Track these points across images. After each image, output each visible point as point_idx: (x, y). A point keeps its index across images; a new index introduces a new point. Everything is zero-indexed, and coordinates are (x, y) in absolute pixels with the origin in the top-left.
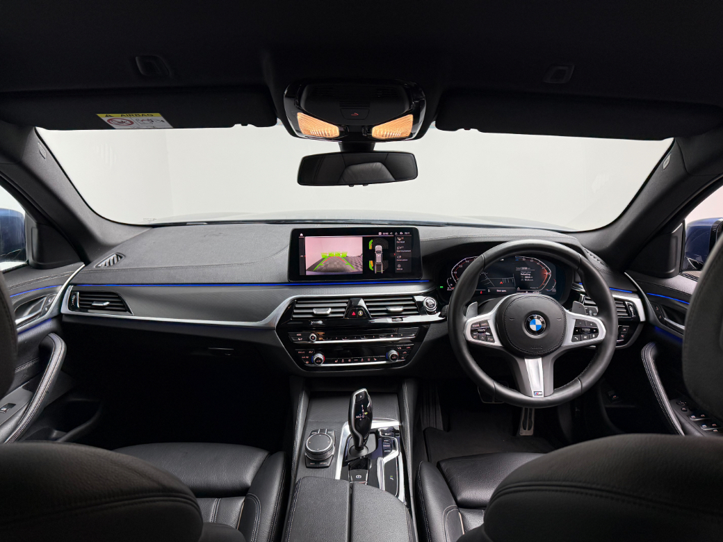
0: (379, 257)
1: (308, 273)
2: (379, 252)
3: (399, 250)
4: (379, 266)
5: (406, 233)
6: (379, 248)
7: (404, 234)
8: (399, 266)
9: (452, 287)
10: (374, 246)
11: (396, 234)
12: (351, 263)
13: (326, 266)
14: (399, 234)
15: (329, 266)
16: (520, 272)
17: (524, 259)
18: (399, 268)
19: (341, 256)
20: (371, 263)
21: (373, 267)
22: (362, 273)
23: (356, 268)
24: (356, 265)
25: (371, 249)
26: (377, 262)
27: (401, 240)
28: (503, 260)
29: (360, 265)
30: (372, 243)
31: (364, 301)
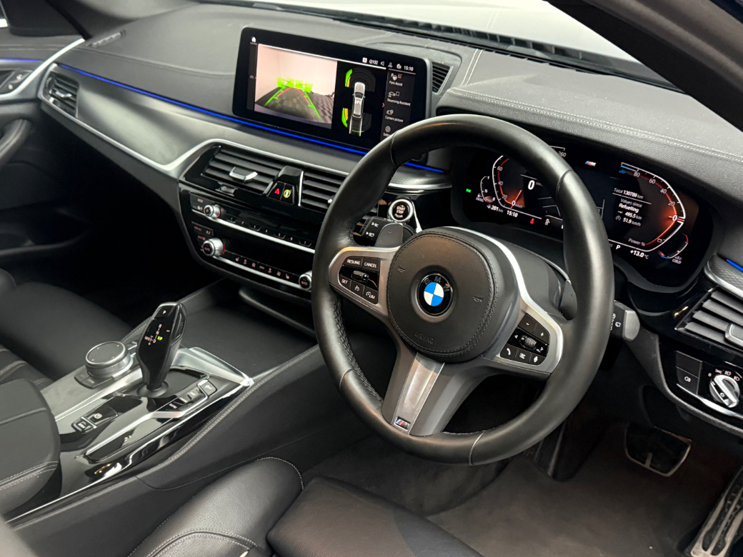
0: (358, 102)
1: (258, 108)
2: (359, 95)
3: (393, 98)
4: (356, 121)
5: (406, 68)
6: (360, 87)
7: (403, 69)
8: (387, 129)
9: (486, 195)
10: (352, 83)
11: (390, 66)
12: (317, 106)
13: (282, 102)
14: (395, 67)
15: (285, 104)
16: (618, 200)
17: (636, 174)
18: (387, 133)
19: (303, 89)
20: (345, 111)
21: (348, 122)
22: (330, 127)
23: (323, 117)
24: (323, 112)
25: (348, 86)
26: (354, 112)
27: (398, 81)
28: (593, 164)
29: (329, 112)
30: (351, 75)
31: (304, 176)
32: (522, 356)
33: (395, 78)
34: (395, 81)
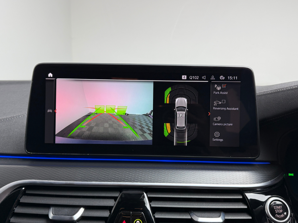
1: (59, 140)
2: (181, 108)
3: (218, 106)
4: (181, 132)
5: (230, 78)
6: (181, 101)
7: (226, 79)
8: (217, 134)
11: (213, 78)
12: (133, 126)
13: (90, 129)
14: (217, 78)
15: (94, 130)
18: (217, 138)
19: (116, 112)
20: (167, 128)
21: (171, 135)
22: (151, 144)
23: (142, 135)
24: (142, 130)
25: (168, 102)
26: (177, 125)
27: (222, 90)
29: (149, 129)
30: (170, 92)
31: (149, 198)
33: (219, 88)
34: (219, 91)
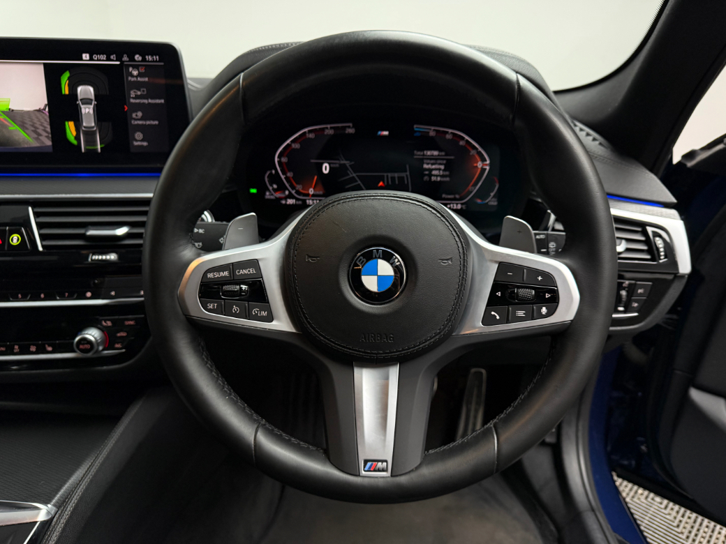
0: (87, 111)
2: (87, 101)
3: (137, 97)
4: (90, 135)
5: (149, 58)
6: (85, 91)
7: (144, 60)
8: (139, 135)
9: (275, 190)
10: (73, 88)
11: (125, 58)
12: (23, 126)
14: (132, 59)
16: (421, 161)
17: (432, 134)
18: (139, 141)
20: (70, 128)
21: (77, 138)
22: (51, 150)
23: (37, 139)
24: (35, 132)
25: (67, 92)
26: (84, 124)
27: (140, 75)
28: (386, 133)
29: (47, 132)
30: (69, 78)
32: (521, 313)
33: (135, 73)
34: (137, 77)
